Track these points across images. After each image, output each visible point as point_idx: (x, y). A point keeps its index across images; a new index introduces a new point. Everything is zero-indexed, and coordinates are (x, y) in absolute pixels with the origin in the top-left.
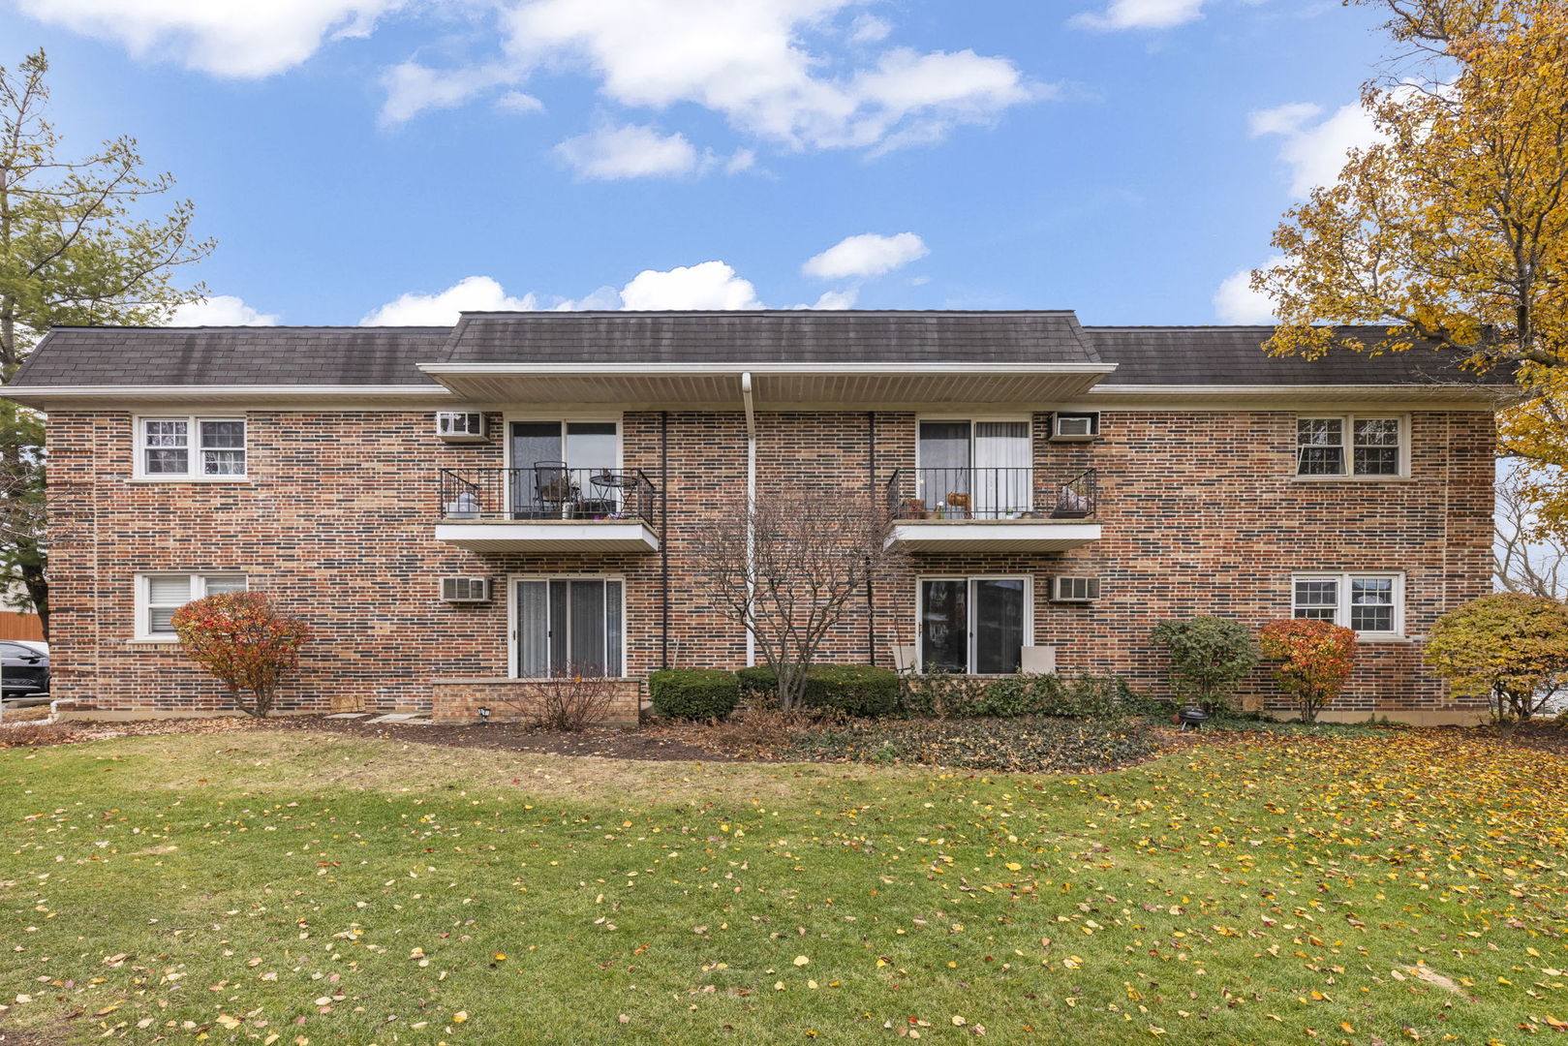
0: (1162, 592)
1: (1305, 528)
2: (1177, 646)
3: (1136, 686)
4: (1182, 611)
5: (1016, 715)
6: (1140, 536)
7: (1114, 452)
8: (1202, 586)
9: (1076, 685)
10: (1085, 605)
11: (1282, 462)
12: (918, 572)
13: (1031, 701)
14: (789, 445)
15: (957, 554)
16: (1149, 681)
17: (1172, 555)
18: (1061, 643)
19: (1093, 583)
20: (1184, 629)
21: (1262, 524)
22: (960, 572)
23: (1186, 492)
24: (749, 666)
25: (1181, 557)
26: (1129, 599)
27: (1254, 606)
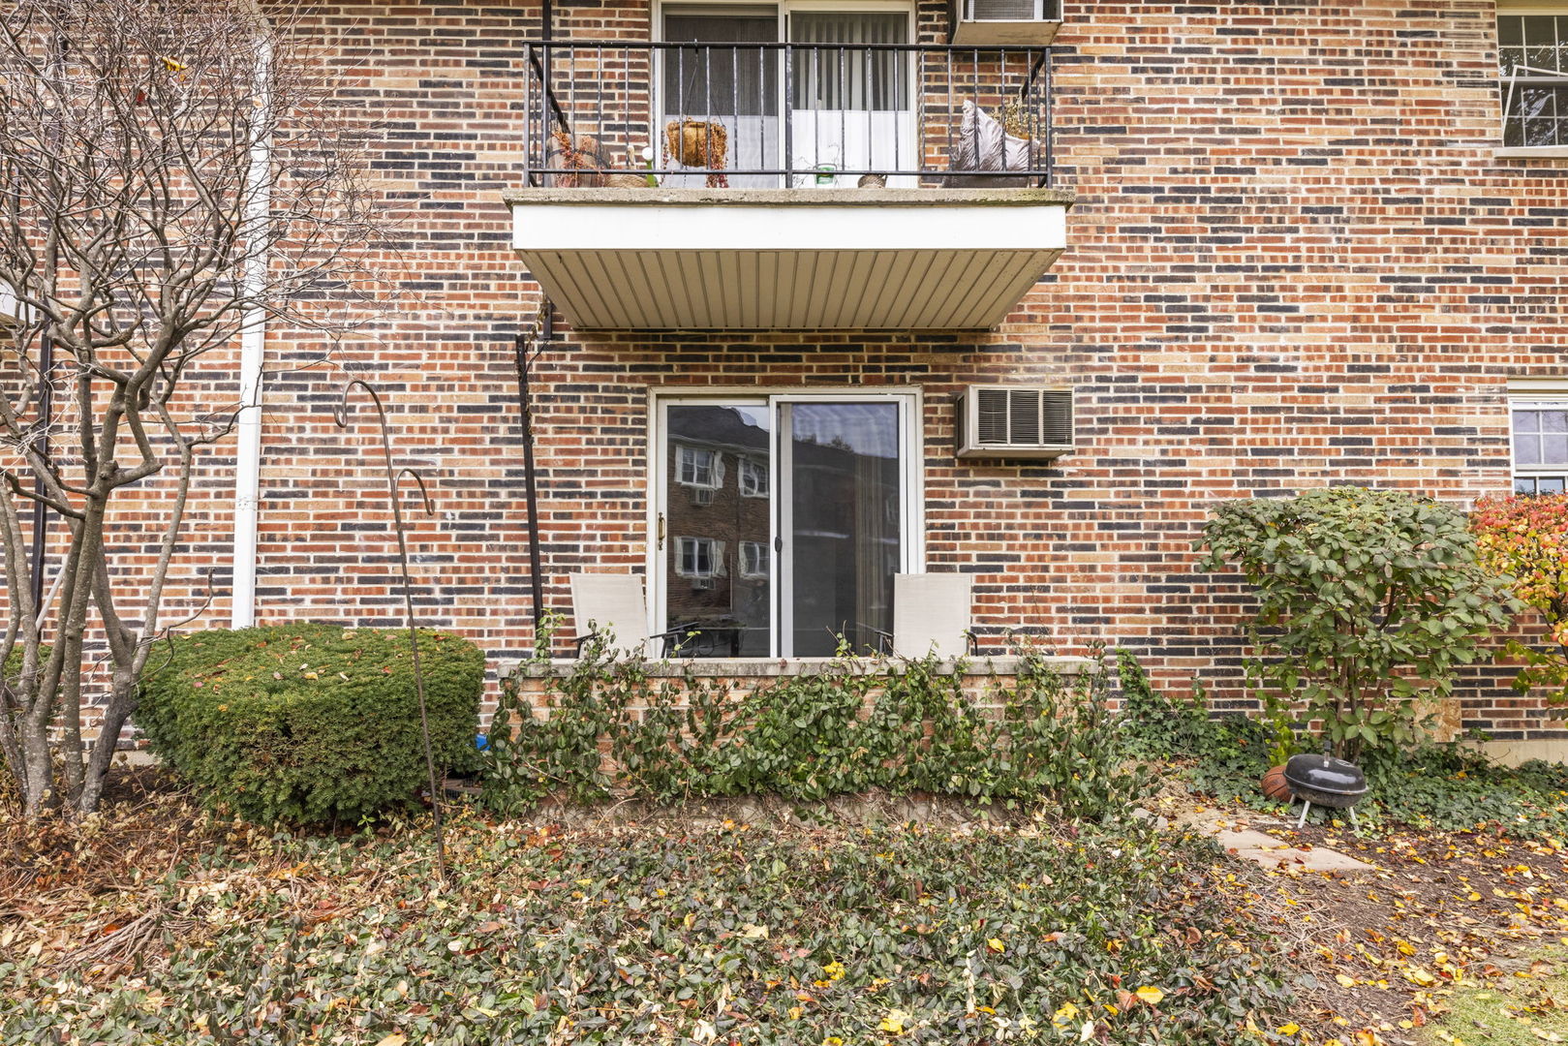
0: (1217, 429)
1: (1533, 271)
2: (1280, 569)
3: (1165, 676)
4: (1265, 479)
5: (834, 794)
6: (1164, 290)
7: (1097, 80)
8: (1309, 417)
9: (1003, 696)
10: (1038, 465)
11: (1473, 110)
12: (654, 381)
13: (877, 748)
14: (353, 58)
15: (744, 334)
16: (1196, 663)
17: (1239, 339)
18: (989, 565)
19: (1057, 402)
20: (1288, 522)
21: (1434, 261)
22: (750, 381)
23: (1265, 180)
24: (235, 627)
25: (1256, 341)
26: (1143, 450)
27: (1427, 469)
